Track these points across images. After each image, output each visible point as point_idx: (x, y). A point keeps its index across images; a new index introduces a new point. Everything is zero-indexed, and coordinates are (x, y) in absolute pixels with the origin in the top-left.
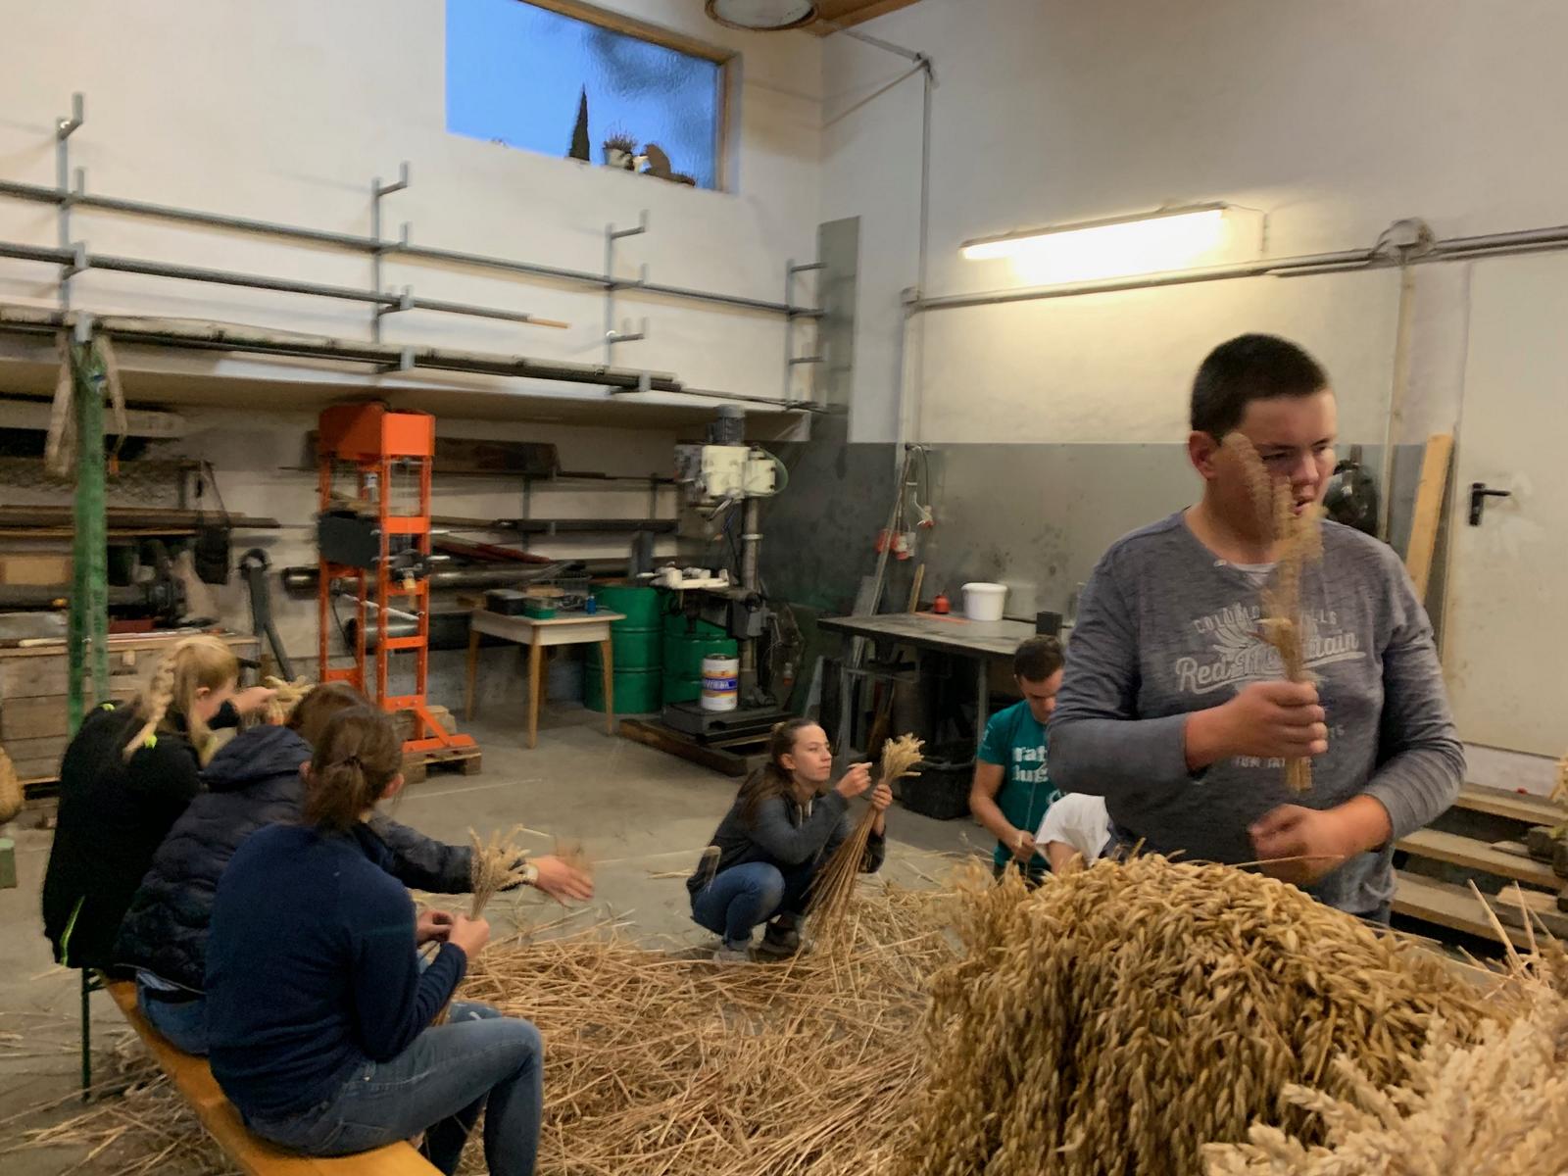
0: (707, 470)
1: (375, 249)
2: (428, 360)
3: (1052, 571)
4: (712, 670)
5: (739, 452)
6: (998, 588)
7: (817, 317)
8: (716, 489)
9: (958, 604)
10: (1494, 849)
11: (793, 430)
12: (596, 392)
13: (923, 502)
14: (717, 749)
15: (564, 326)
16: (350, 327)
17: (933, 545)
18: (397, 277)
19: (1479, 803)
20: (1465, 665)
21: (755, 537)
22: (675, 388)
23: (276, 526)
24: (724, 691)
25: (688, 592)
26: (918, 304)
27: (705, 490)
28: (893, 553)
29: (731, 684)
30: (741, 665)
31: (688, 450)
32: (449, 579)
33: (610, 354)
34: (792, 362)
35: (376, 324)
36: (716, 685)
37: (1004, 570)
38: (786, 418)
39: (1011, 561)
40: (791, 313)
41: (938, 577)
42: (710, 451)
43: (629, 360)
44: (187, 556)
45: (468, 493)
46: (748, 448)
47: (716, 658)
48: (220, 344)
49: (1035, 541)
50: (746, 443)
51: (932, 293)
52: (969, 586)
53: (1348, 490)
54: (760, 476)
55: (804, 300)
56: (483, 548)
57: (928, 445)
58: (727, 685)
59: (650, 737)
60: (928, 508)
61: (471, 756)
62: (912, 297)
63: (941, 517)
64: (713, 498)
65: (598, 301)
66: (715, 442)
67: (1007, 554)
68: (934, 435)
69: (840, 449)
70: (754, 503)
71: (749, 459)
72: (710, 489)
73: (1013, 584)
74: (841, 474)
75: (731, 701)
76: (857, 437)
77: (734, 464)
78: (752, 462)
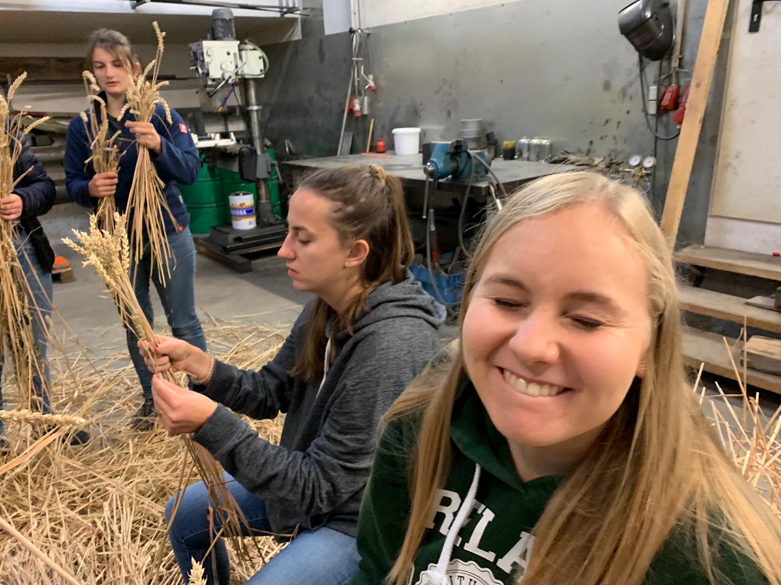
0: (207, 59)
3: (449, 114)
4: (235, 203)
5: (233, 45)
6: (417, 130)
8: (215, 73)
9: (391, 147)
10: (747, 304)
13: (367, 73)
14: (235, 257)
17: (381, 105)
19: (740, 266)
20: (737, 157)
21: (255, 108)
24: (244, 216)
25: (203, 150)
27: (208, 74)
28: (351, 111)
29: (250, 211)
30: (257, 199)
31: (194, 46)
36: (238, 213)
37: (420, 117)
38: (282, 24)
39: (424, 109)
41: (382, 127)
42: (207, 45)
46: (238, 42)
47: (238, 195)
49: (437, 92)
50: (237, 39)
52: (395, 131)
53: (648, 14)
54: (253, 63)
57: (368, 29)
58: (245, 212)
60: (371, 77)
61: (64, 271)
63: (382, 83)
64: (213, 80)
66: (214, 38)
67: (421, 104)
68: (371, 20)
69: (321, 41)
70: (252, 83)
71: (240, 50)
72: (211, 74)
73: (425, 127)
74: (322, 60)
75: (251, 223)
76: (329, 30)
77: (229, 54)
78: (243, 53)
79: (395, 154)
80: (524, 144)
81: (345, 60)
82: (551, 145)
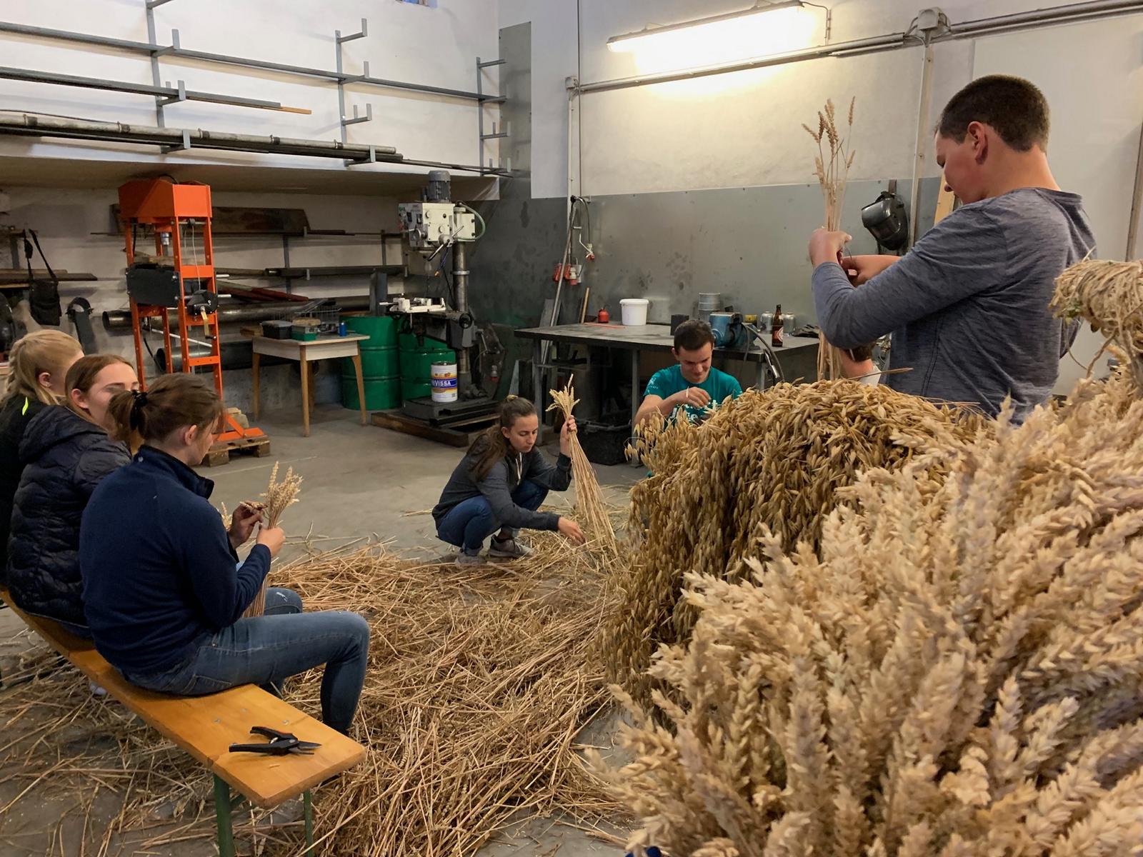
0: (425, 221)
1: (152, 53)
2: (204, 141)
3: (681, 286)
4: (438, 373)
5: (449, 208)
6: (645, 301)
7: (501, 102)
8: (433, 236)
9: (616, 315)
11: (487, 192)
12: (337, 164)
13: (586, 241)
14: (445, 429)
15: (309, 112)
16: (139, 116)
17: (595, 274)
18: (171, 74)
21: (464, 273)
22: (397, 159)
23: (95, 279)
24: (448, 388)
25: (416, 315)
26: (578, 89)
27: (426, 237)
28: (566, 281)
29: (452, 383)
30: (459, 369)
31: (409, 207)
32: (232, 316)
33: (344, 134)
34: (483, 138)
35: (159, 113)
36: (442, 384)
37: (647, 288)
38: (481, 183)
39: (651, 281)
40: (481, 100)
41: (600, 297)
42: (426, 206)
43: (359, 138)
44: (25, 304)
45: (242, 249)
46: (454, 205)
47: (442, 364)
48: (33, 130)
49: (668, 265)
50: (453, 202)
51: (587, 80)
52: (622, 301)
54: (466, 228)
55: (491, 88)
56: (255, 291)
57: (588, 197)
58: (450, 383)
59: (396, 424)
60: (591, 246)
61: (262, 443)
62: (571, 84)
63: (600, 252)
64: (429, 243)
65: (333, 91)
66: (430, 200)
67: (649, 276)
68: (592, 189)
69: (525, 204)
70: (461, 246)
71: (455, 213)
72: (429, 236)
73: (653, 298)
74: (525, 224)
75: (453, 395)
76: (535, 194)
77: (445, 217)
78: (458, 215)
79: (621, 324)
80: (767, 318)
81: (555, 226)
82: (795, 320)
